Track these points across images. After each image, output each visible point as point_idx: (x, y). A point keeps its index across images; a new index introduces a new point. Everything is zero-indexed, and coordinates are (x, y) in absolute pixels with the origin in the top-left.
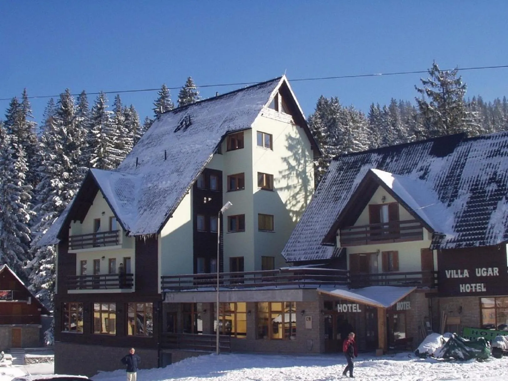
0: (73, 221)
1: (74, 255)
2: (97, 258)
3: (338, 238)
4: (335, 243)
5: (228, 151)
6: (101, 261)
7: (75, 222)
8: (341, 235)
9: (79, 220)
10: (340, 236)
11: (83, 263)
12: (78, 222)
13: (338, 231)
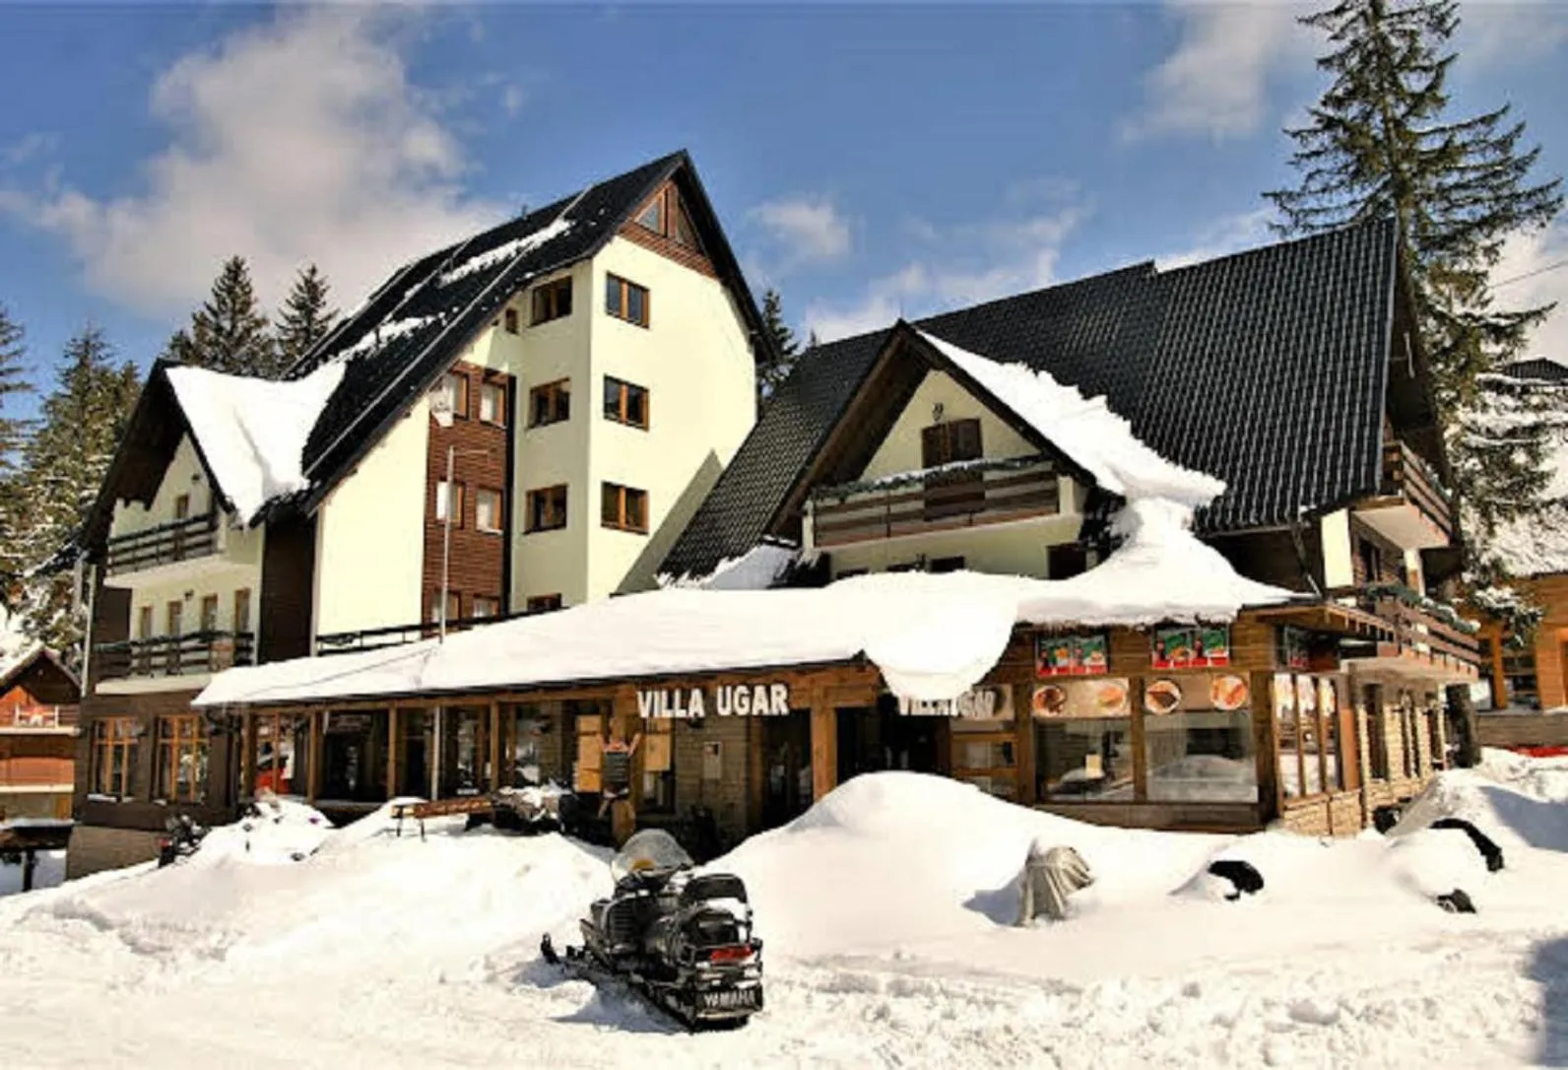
0: (120, 503)
1: (126, 594)
2: (175, 599)
3: (808, 523)
4: (798, 536)
5: (535, 323)
6: (185, 604)
7: (127, 504)
8: (817, 512)
9: (137, 498)
10: (815, 516)
11: (146, 611)
12: (137, 506)
13: (809, 505)
